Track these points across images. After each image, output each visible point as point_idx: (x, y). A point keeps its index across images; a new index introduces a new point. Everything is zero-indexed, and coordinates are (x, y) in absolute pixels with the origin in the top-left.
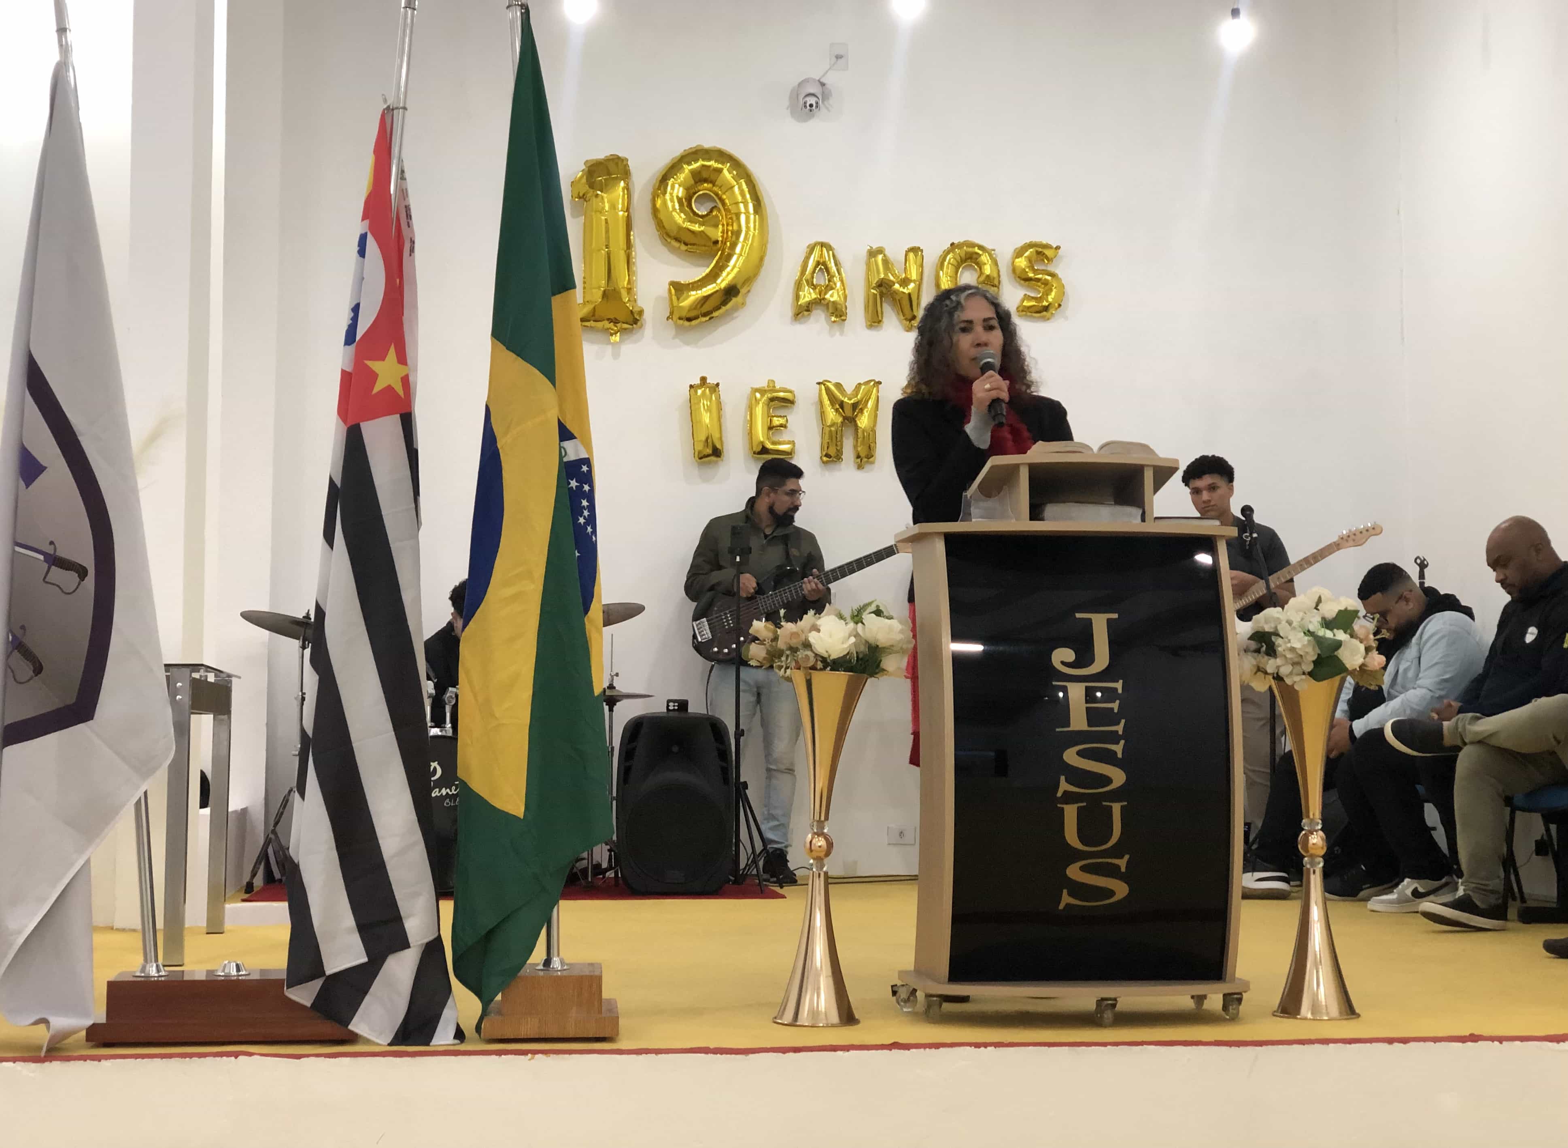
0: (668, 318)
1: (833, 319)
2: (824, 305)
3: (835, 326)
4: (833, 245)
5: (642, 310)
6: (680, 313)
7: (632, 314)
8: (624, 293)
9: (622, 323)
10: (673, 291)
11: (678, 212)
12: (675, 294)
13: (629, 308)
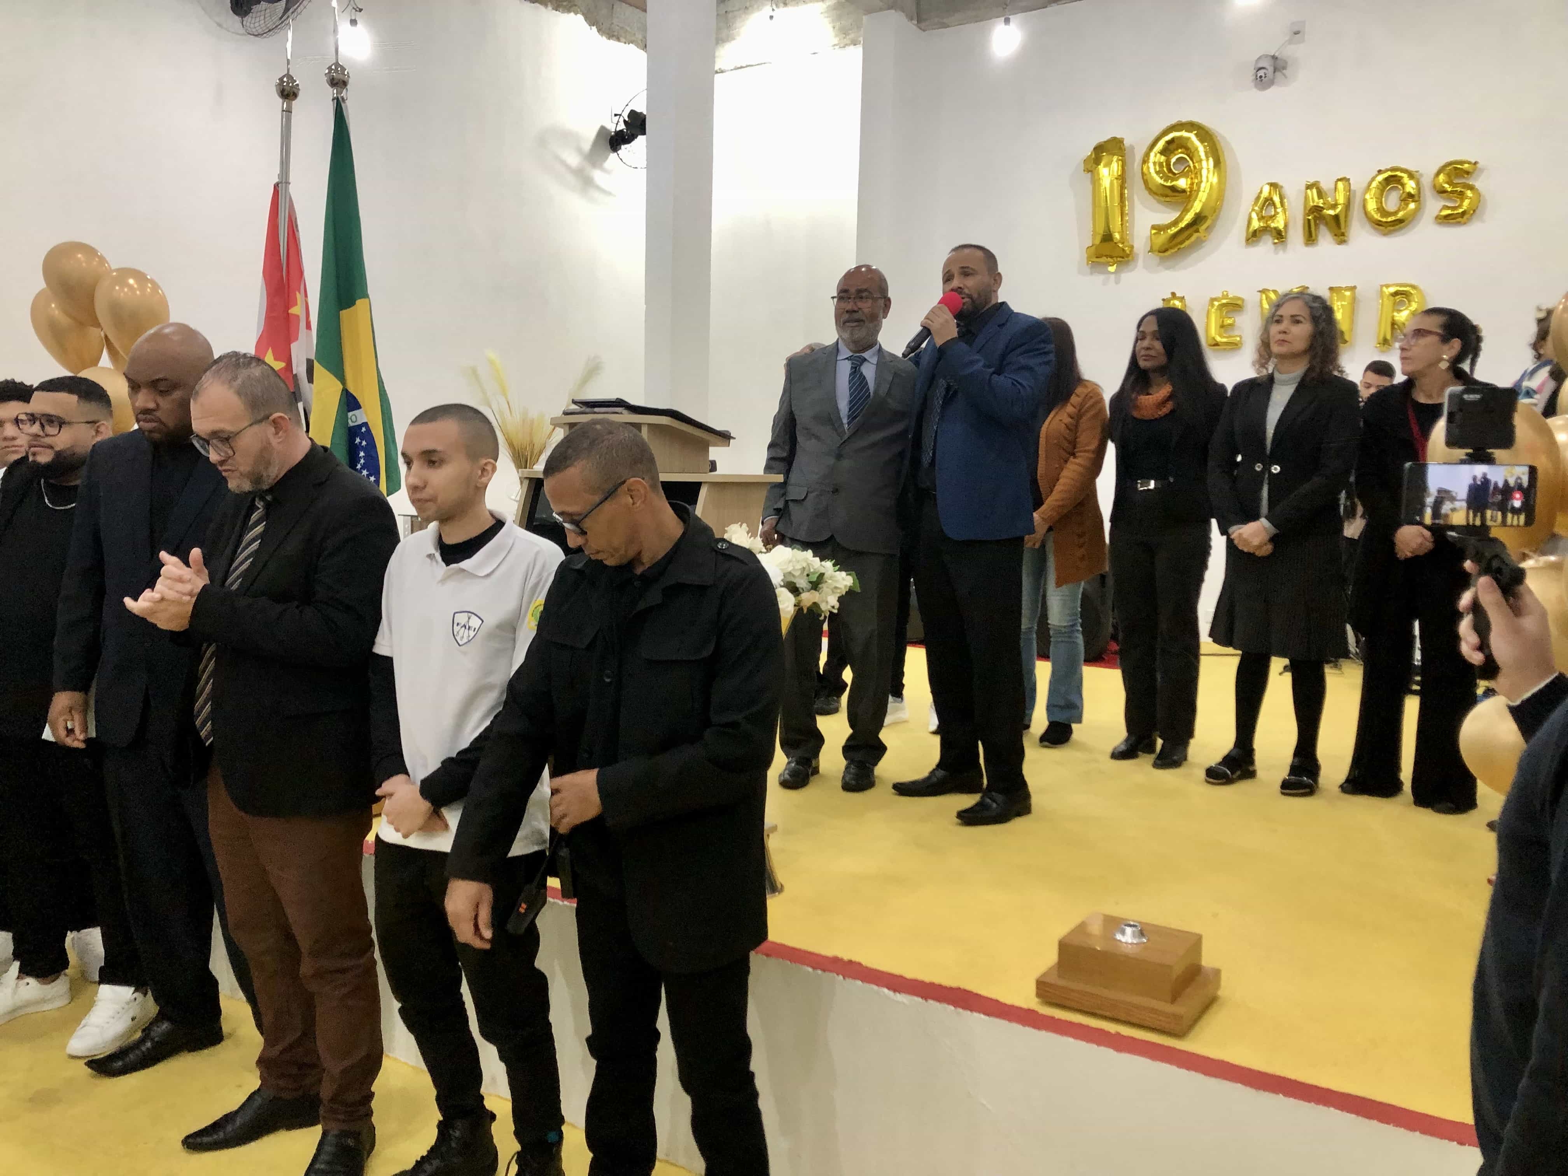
0: (1149, 252)
1: (1276, 241)
2: (1269, 231)
3: (1278, 245)
4: (1280, 183)
5: (1132, 247)
6: (1156, 247)
7: (1123, 250)
8: (1117, 236)
9: (1117, 257)
10: (1154, 231)
11: (1157, 173)
12: (1155, 234)
13: (1121, 245)
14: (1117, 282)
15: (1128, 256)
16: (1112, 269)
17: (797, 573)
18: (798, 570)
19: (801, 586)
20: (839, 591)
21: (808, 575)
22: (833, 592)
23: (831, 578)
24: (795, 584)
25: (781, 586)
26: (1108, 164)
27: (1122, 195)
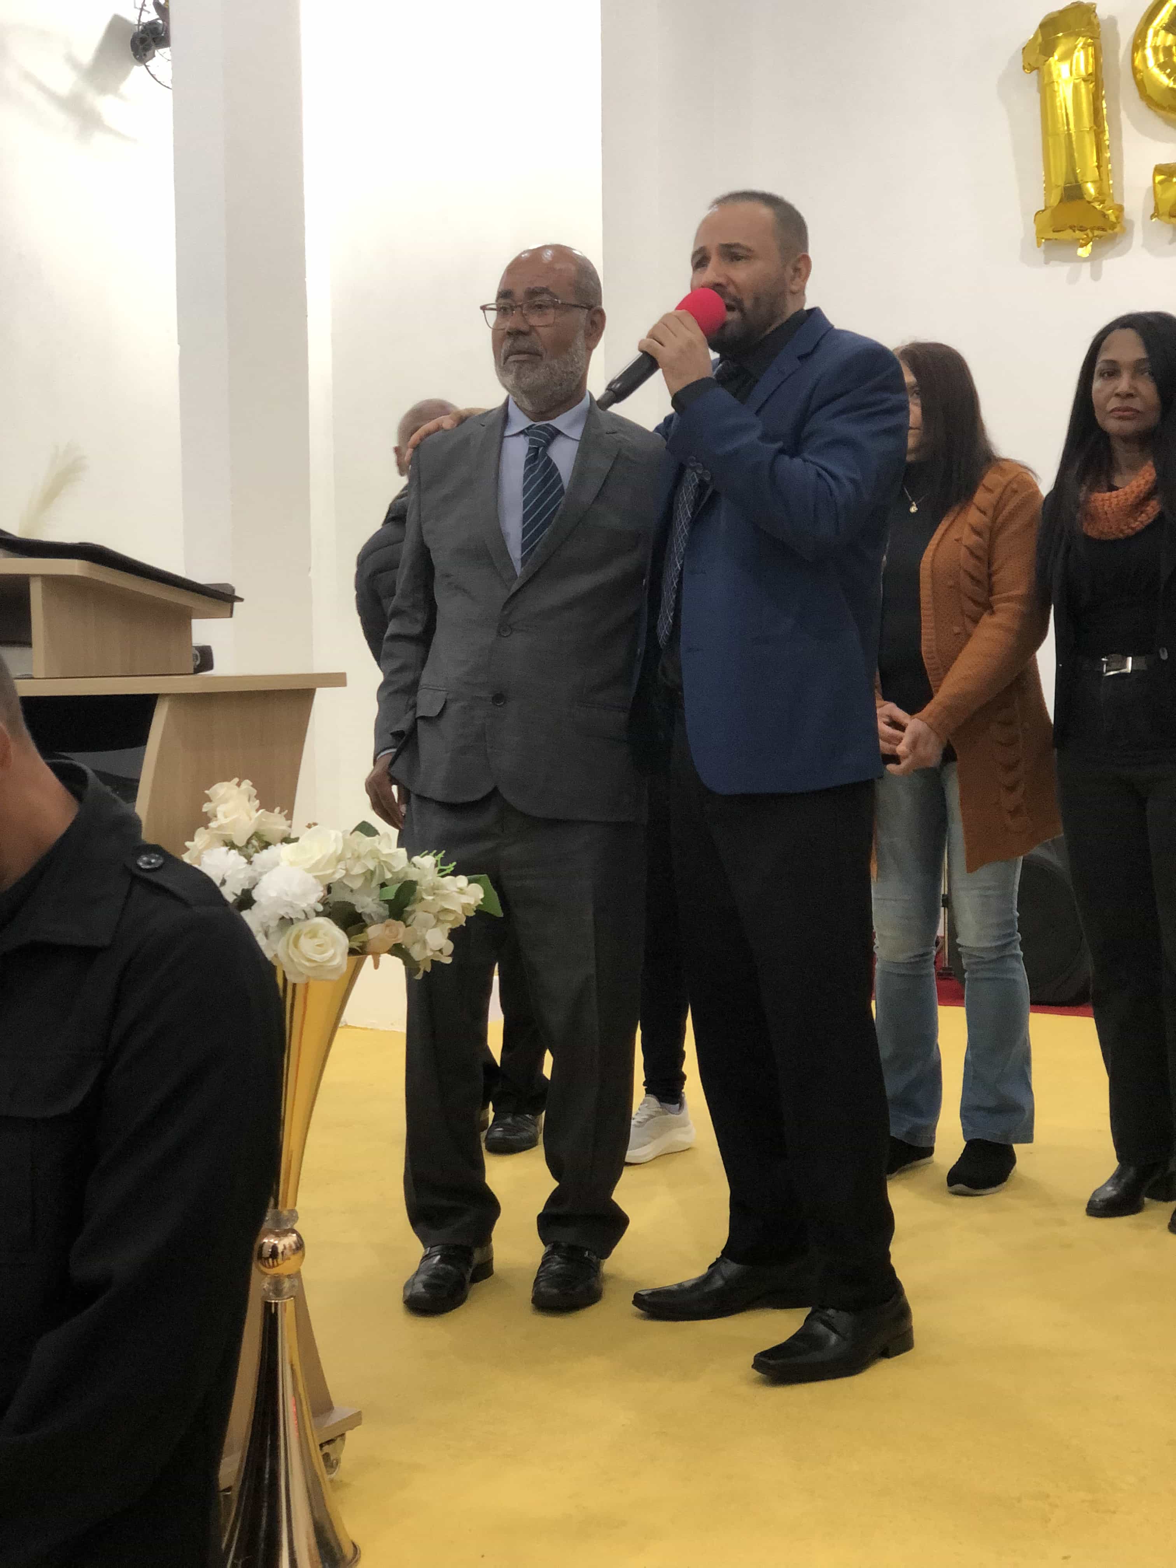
0: (1152, 217)
5: (1120, 209)
6: (1165, 208)
7: (1104, 215)
8: (1090, 189)
9: (1092, 229)
10: (1159, 178)
11: (1162, 67)
12: (1161, 182)
13: (1099, 207)
14: (1096, 275)
15: (1113, 226)
16: (1084, 252)
17: (356, 884)
18: (358, 876)
19: (367, 910)
20: (451, 917)
21: (383, 885)
22: (438, 920)
23: (434, 890)
24: (353, 905)
25: (318, 914)
26: (1068, 55)
27: (1096, 112)
